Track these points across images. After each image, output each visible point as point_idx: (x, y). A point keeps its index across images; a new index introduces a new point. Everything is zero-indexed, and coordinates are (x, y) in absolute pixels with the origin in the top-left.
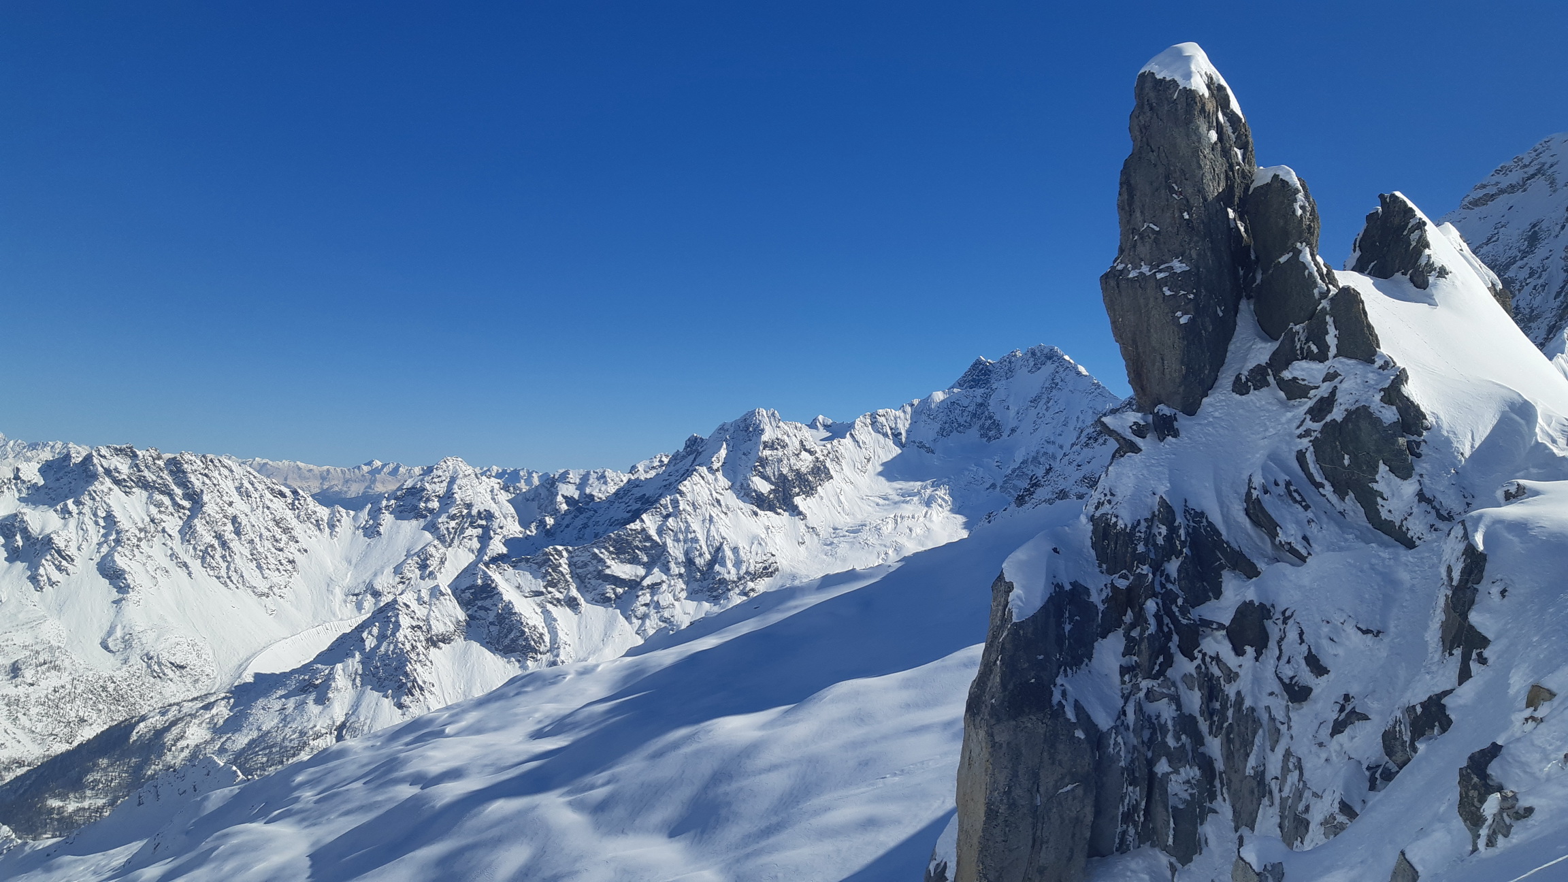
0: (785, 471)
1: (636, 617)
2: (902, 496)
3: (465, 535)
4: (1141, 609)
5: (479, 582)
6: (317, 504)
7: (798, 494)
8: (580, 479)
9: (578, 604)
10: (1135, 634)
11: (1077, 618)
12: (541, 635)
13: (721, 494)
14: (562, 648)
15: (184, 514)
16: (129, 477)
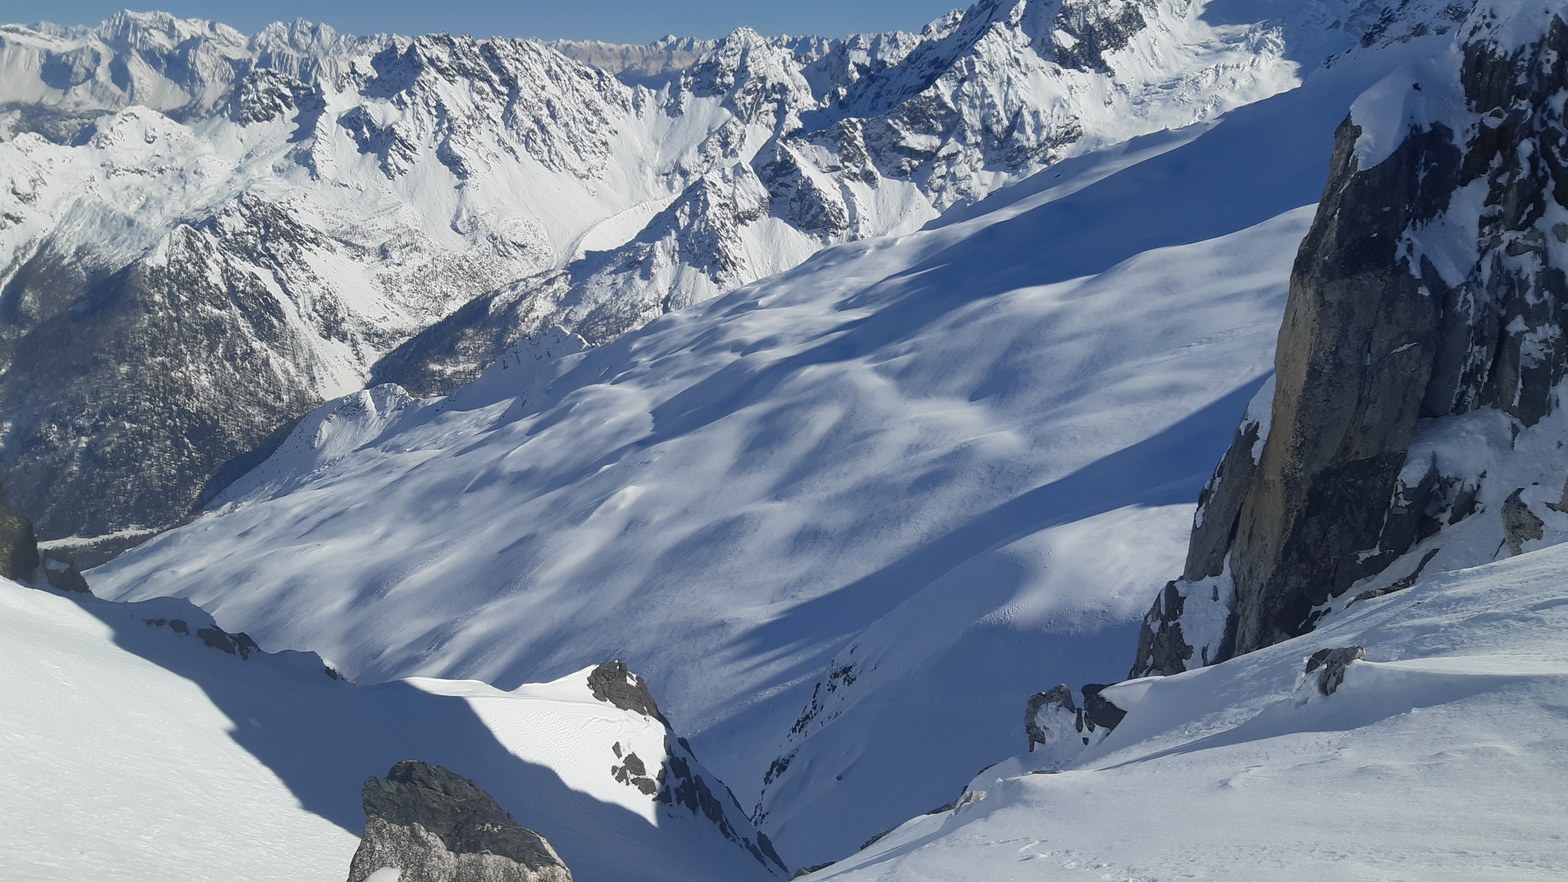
0: (1091, 21)
1: (932, 189)
2: (1227, 42)
3: (761, 110)
4: (1514, 151)
5: (778, 158)
6: (621, 85)
7: (1106, 48)
8: (871, 44)
9: (874, 178)
10: (1502, 180)
11: (1435, 164)
12: (841, 210)
13: (1020, 52)
14: (861, 224)
15: (504, 100)
16: (450, 66)
